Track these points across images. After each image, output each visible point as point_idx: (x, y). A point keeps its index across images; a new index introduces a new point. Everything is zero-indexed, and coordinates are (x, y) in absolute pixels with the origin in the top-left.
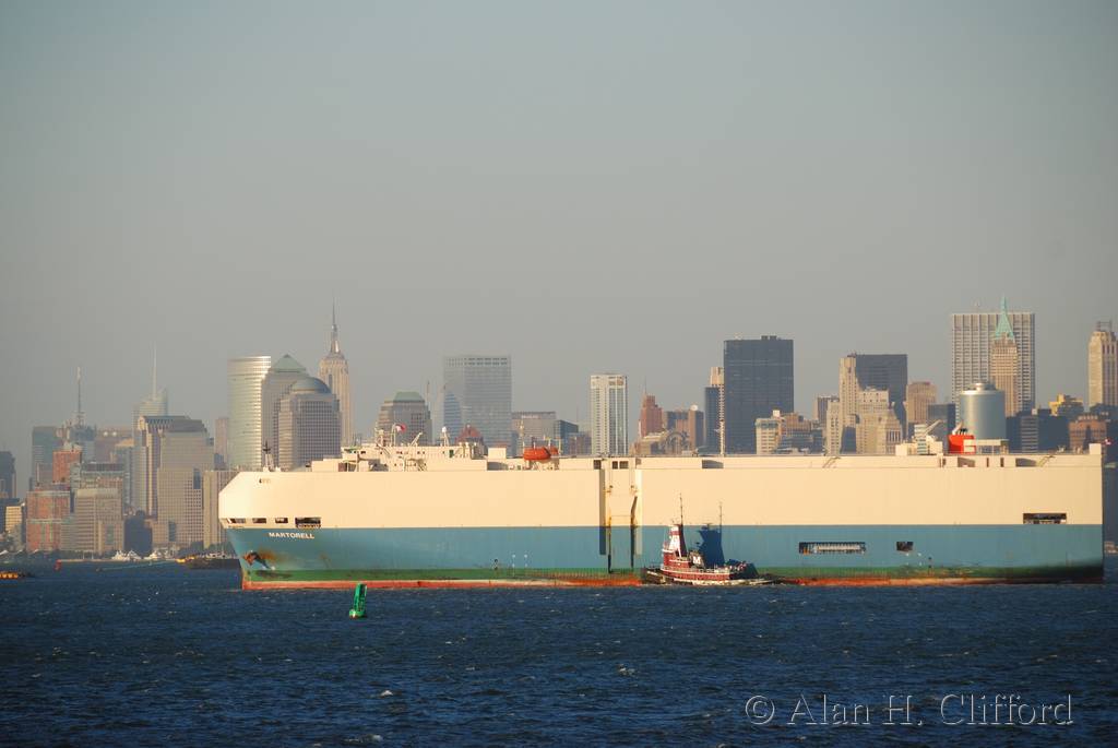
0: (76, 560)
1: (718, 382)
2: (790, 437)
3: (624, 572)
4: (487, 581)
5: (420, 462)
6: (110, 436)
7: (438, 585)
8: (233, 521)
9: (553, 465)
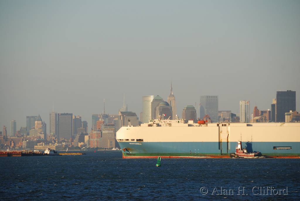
0: (102, 150)
1: (275, 103)
2: (295, 118)
3: (225, 154)
4: (188, 157)
5: (170, 124)
6: (112, 117)
7: (175, 157)
8: (120, 140)
9: (206, 125)
